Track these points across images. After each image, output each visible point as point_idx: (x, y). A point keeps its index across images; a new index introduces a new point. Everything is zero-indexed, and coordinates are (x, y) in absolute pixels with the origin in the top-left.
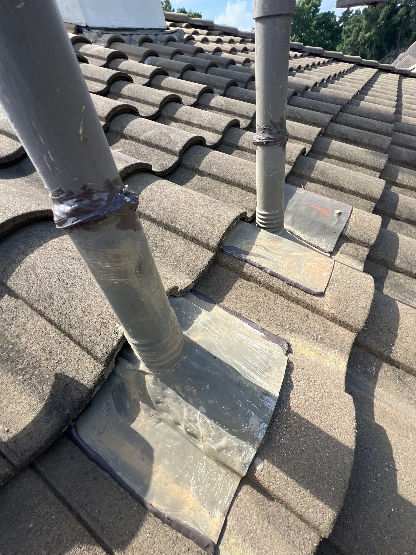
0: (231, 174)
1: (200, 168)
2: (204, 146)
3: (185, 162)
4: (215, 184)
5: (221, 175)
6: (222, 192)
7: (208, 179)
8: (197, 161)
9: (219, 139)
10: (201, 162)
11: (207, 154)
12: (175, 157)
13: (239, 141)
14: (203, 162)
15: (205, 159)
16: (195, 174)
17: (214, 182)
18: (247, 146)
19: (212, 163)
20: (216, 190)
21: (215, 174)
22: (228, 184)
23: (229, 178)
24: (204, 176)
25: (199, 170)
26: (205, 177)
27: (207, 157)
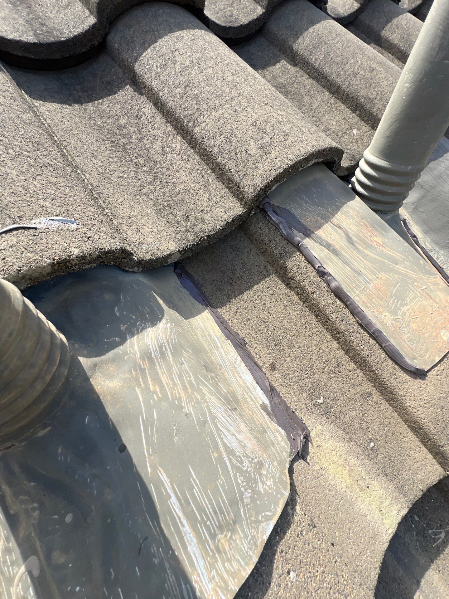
0: (347, 73)
1: (295, 46)
2: (321, 9)
3: (272, 26)
4: (308, 87)
5: (326, 70)
6: (314, 106)
7: (301, 73)
8: (296, 29)
9: (352, 11)
10: (301, 33)
11: (318, 21)
12: (259, 8)
13: (386, 25)
14: (305, 34)
15: (311, 30)
16: (282, 56)
17: (309, 82)
18: (396, 42)
19: (320, 41)
20: (307, 99)
21: (317, 65)
22: (332, 93)
23: (339, 80)
24: (295, 65)
25: (291, 49)
26: (298, 69)
27: (317, 26)
